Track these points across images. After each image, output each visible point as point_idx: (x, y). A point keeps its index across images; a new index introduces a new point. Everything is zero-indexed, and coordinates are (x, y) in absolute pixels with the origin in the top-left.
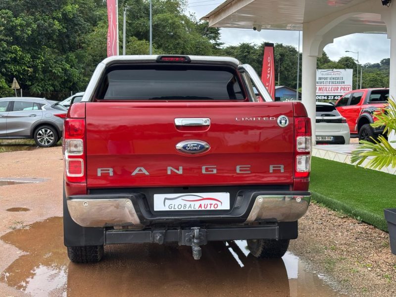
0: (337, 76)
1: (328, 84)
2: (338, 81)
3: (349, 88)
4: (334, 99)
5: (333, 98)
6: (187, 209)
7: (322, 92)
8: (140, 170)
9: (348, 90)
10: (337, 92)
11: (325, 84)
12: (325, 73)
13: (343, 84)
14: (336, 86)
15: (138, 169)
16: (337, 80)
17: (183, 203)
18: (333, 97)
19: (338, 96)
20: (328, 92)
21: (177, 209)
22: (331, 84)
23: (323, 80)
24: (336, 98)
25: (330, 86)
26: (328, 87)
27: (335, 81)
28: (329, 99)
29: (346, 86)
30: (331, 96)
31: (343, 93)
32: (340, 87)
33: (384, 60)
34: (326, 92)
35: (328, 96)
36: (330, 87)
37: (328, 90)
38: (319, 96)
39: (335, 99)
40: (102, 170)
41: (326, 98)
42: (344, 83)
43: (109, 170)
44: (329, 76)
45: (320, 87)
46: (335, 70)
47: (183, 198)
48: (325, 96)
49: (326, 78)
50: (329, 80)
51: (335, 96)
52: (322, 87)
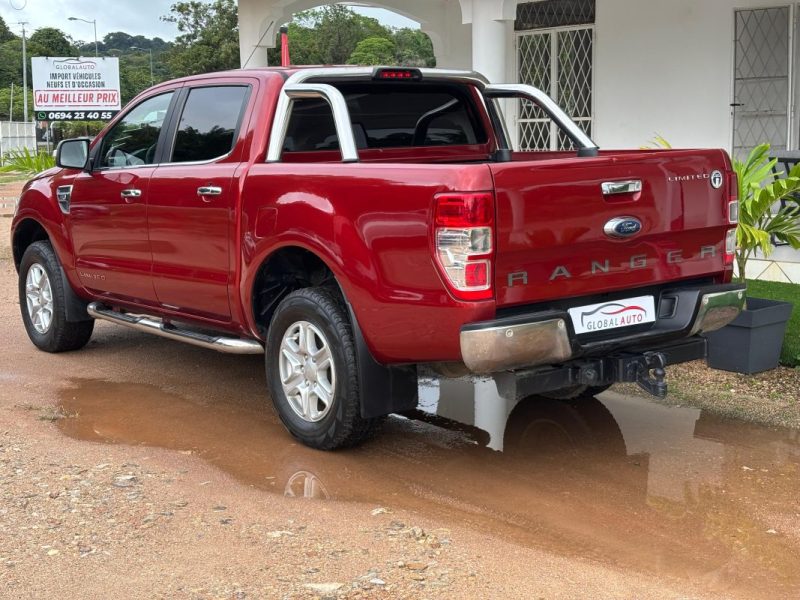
0: (88, 71)
1: (72, 88)
2: (92, 81)
3: (114, 97)
4: (86, 119)
5: (83, 117)
6: (608, 327)
7: (60, 104)
8: (560, 272)
9: (113, 99)
10: (91, 103)
11: (64, 88)
12: (63, 64)
13: (101, 88)
14: (89, 93)
15: (558, 269)
16: (88, 80)
17: (603, 318)
18: (83, 114)
19: (93, 112)
20: (72, 104)
21: (598, 329)
22: (77, 88)
23: (60, 80)
24: (90, 116)
25: (75, 92)
26: (72, 93)
27: (85, 80)
28: (76, 117)
29: (108, 93)
30: (80, 112)
31: (103, 106)
32: (95, 94)
33: (112, 34)
34: (68, 104)
35: (73, 113)
36: (77, 94)
37: (71, 99)
38: (55, 112)
39: (89, 120)
40: (514, 277)
41: (70, 117)
42: (103, 85)
43: (522, 275)
44: (73, 71)
45: (56, 93)
46: (82, 59)
47: (602, 310)
48: (67, 112)
49: (65, 76)
50: (72, 80)
51: (87, 113)
52: (60, 93)
